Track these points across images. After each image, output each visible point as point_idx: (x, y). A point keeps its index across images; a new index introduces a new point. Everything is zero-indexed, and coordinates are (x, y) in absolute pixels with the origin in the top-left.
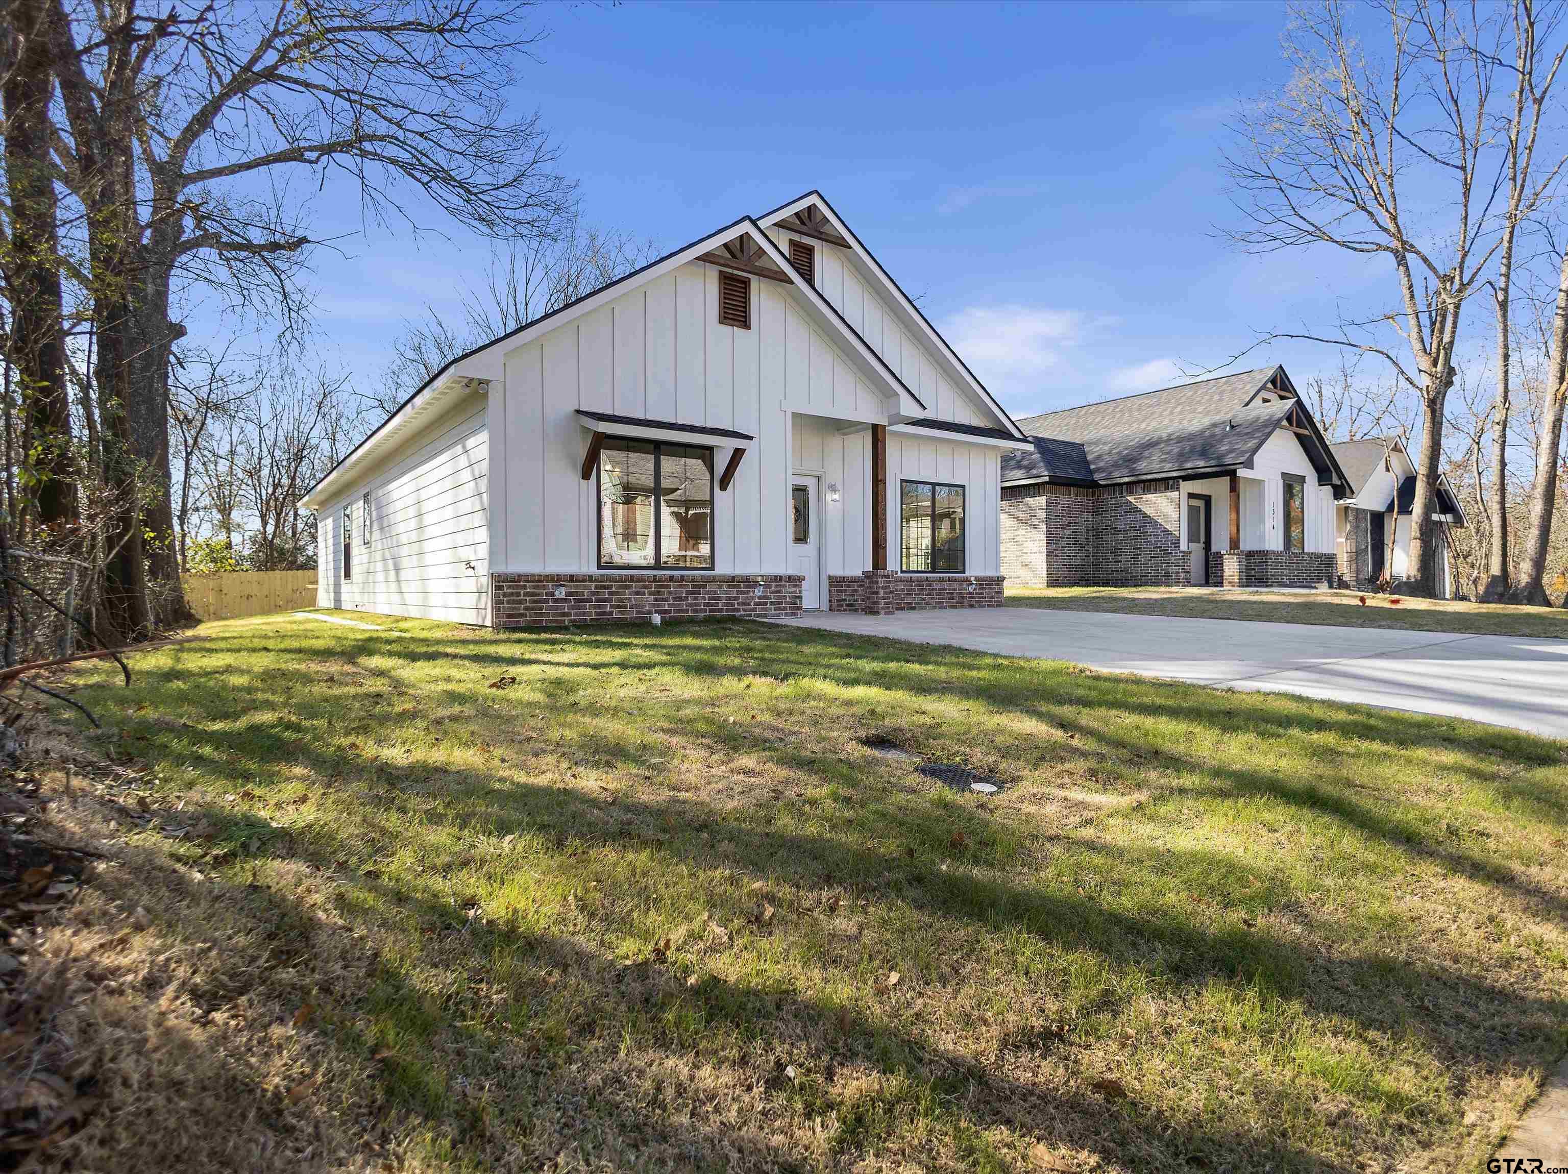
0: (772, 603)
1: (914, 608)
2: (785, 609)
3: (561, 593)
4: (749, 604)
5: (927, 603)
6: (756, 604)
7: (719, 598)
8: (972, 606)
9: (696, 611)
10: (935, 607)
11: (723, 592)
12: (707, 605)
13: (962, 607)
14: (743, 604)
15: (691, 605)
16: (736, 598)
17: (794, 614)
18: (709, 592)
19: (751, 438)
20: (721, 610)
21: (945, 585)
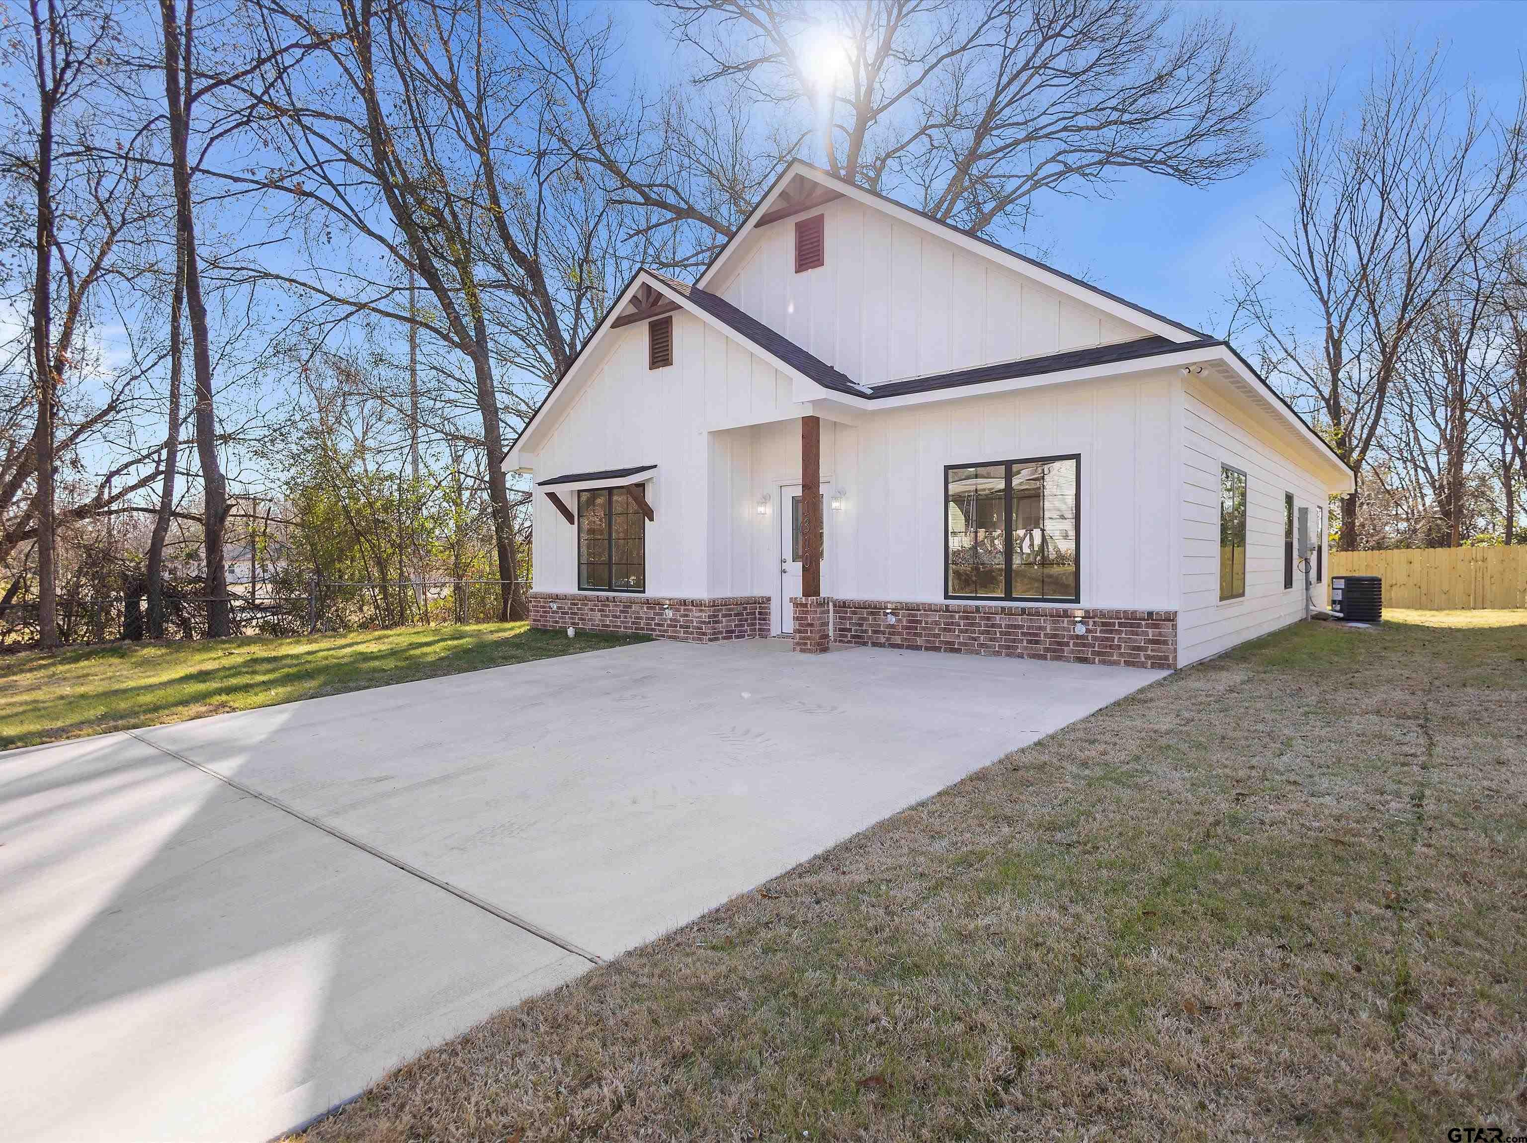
0: (681, 627)
1: (958, 651)
2: (692, 633)
3: (554, 607)
4: (662, 625)
5: (981, 645)
6: (669, 626)
7: (641, 618)
8: (1083, 660)
9: (625, 628)
10: (998, 654)
11: (644, 612)
12: (633, 623)
13: (1059, 658)
14: (659, 625)
15: (622, 622)
16: (653, 619)
17: (700, 639)
18: (634, 612)
19: (655, 466)
20: (642, 629)
21: (1019, 620)
